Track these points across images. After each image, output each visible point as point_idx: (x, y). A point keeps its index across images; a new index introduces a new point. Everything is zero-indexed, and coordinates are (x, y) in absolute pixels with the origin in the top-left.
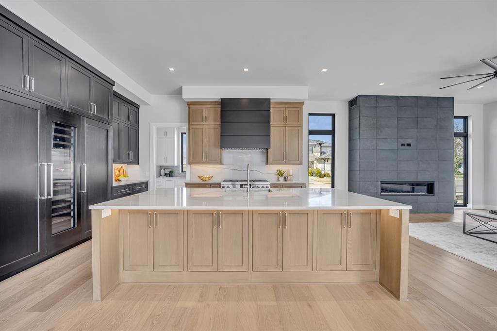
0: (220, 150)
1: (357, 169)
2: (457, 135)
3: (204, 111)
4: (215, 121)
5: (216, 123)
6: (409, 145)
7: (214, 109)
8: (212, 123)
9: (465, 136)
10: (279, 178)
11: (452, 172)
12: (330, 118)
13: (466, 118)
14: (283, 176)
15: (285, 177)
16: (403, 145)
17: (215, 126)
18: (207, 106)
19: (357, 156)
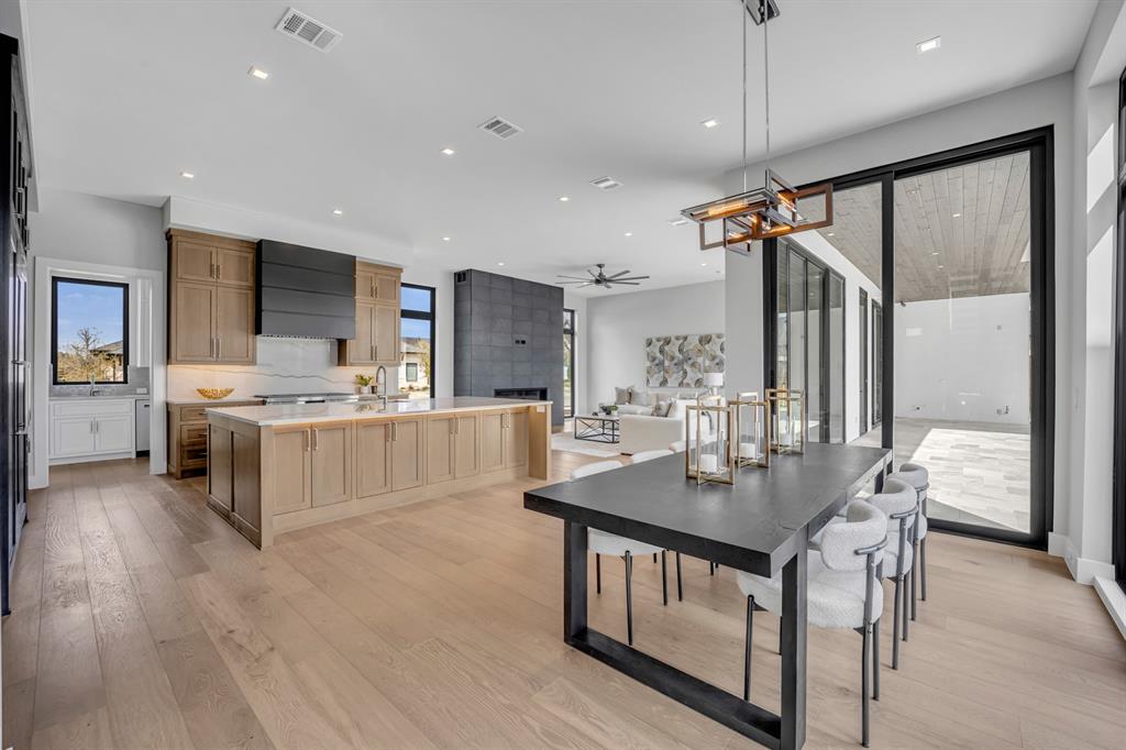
0: (251, 337)
1: (468, 373)
2: (566, 331)
3: (214, 255)
4: (241, 280)
5: (244, 283)
6: (523, 342)
7: (238, 254)
8: (234, 282)
9: (572, 332)
10: (360, 389)
11: (561, 363)
12: (429, 292)
13: (572, 312)
14: (369, 386)
15: (373, 387)
16: (517, 342)
17: (240, 287)
18: (223, 245)
19: (467, 355)
